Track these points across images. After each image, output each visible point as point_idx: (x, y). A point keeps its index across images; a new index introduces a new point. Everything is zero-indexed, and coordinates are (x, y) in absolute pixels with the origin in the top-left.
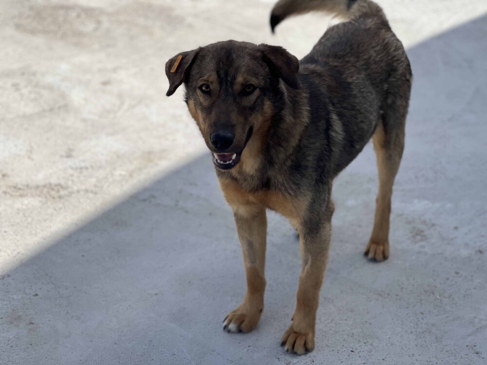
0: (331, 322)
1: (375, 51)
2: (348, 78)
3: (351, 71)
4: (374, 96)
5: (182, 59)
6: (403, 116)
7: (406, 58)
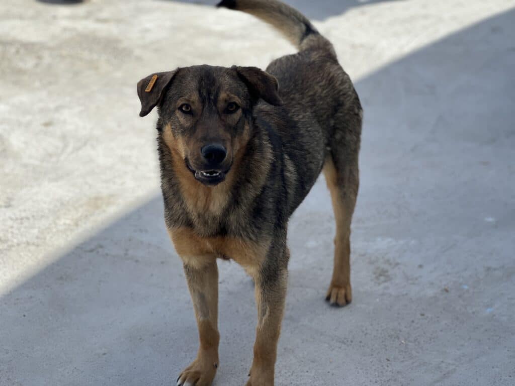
0: (292, 374)
1: (320, 86)
2: (295, 116)
3: (297, 109)
4: (321, 134)
5: (158, 79)
6: (356, 151)
7: (354, 92)
